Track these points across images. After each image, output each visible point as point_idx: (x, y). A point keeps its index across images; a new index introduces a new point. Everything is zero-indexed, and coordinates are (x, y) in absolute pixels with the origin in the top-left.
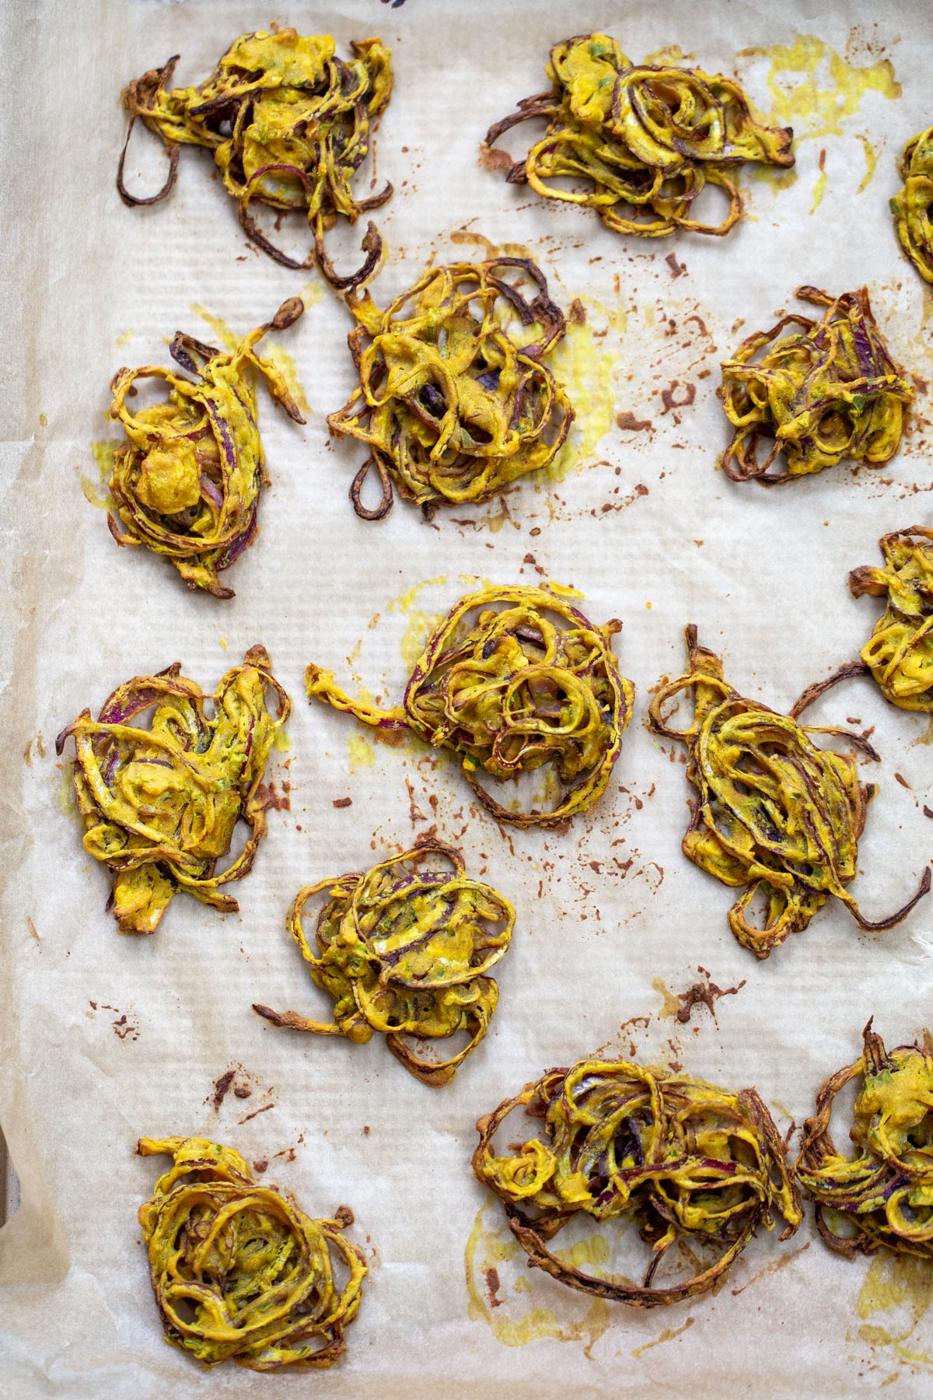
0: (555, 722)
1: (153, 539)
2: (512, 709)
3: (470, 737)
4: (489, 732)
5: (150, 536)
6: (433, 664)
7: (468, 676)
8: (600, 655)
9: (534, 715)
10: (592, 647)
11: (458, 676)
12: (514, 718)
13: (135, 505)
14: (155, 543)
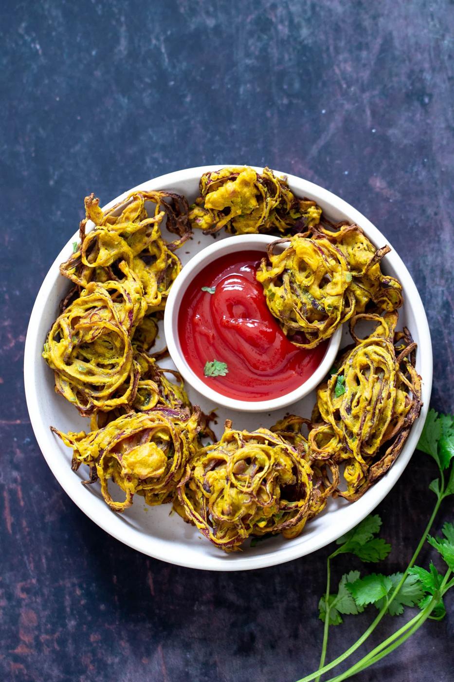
0: (261, 469)
1: (182, 458)
2: (244, 486)
3: (249, 515)
4: (250, 503)
5: (182, 459)
6: (203, 521)
7: (217, 504)
8: (239, 434)
9: (252, 477)
10: (233, 437)
11: (215, 508)
12: (249, 487)
13: (169, 474)
14: (184, 456)
